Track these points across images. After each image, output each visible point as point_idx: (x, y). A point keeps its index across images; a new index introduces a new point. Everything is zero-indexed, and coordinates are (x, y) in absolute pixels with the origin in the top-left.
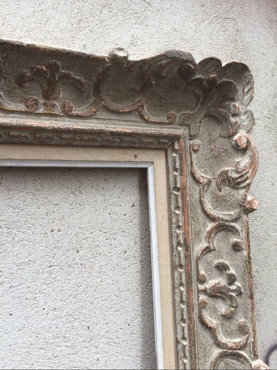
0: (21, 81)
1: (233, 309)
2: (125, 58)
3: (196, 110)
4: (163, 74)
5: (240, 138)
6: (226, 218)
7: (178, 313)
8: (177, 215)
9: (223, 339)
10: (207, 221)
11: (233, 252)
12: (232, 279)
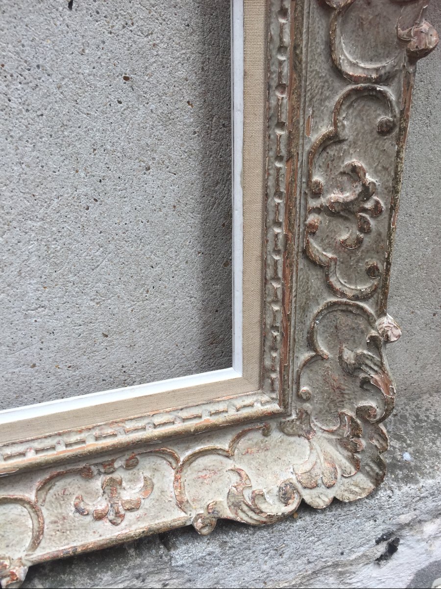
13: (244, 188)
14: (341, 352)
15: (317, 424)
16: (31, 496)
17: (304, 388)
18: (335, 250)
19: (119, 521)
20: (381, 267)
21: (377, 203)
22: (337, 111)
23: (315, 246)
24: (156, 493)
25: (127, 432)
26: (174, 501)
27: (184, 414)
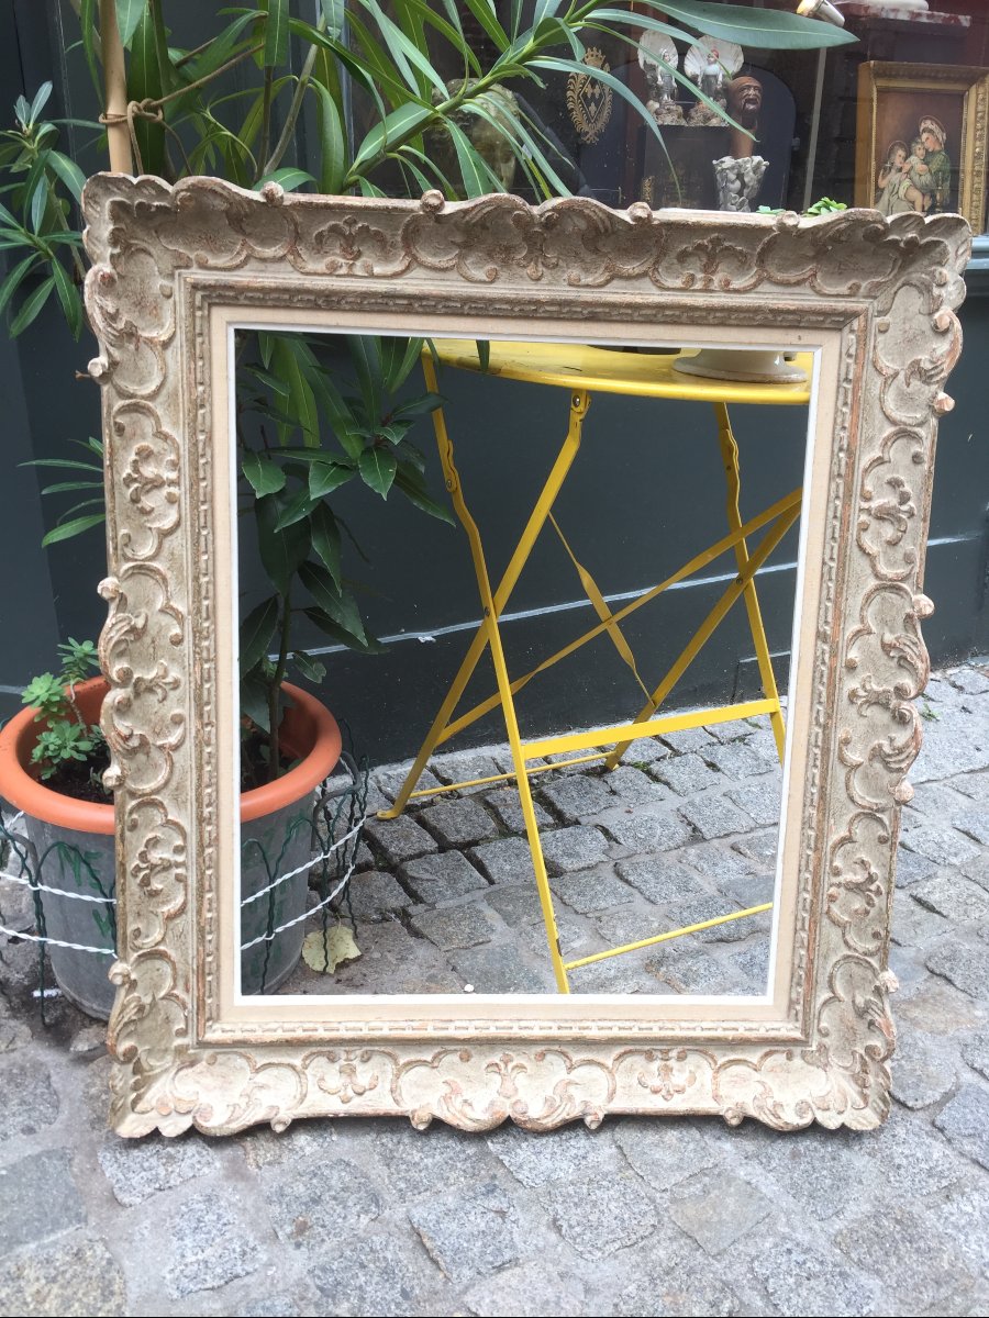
0: (683, 257)
1: (900, 534)
2: (796, 226)
3: (891, 277)
4: (843, 238)
5: (941, 317)
6: (910, 421)
7: (829, 531)
8: (844, 414)
9: (883, 569)
10: (886, 424)
11: (912, 466)
12: (904, 499)
13: (784, 863)
14: (854, 997)
15: (833, 1059)
16: (609, 1063)
17: (824, 1024)
18: (850, 915)
19: (669, 1097)
20: (883, 933)
21: (879, 887)
22: (851, 823)
23: (835, 909)
24: (697, 1084)
25: (681, 1029)
26: (710, 1095)
27: (725, 1025)
